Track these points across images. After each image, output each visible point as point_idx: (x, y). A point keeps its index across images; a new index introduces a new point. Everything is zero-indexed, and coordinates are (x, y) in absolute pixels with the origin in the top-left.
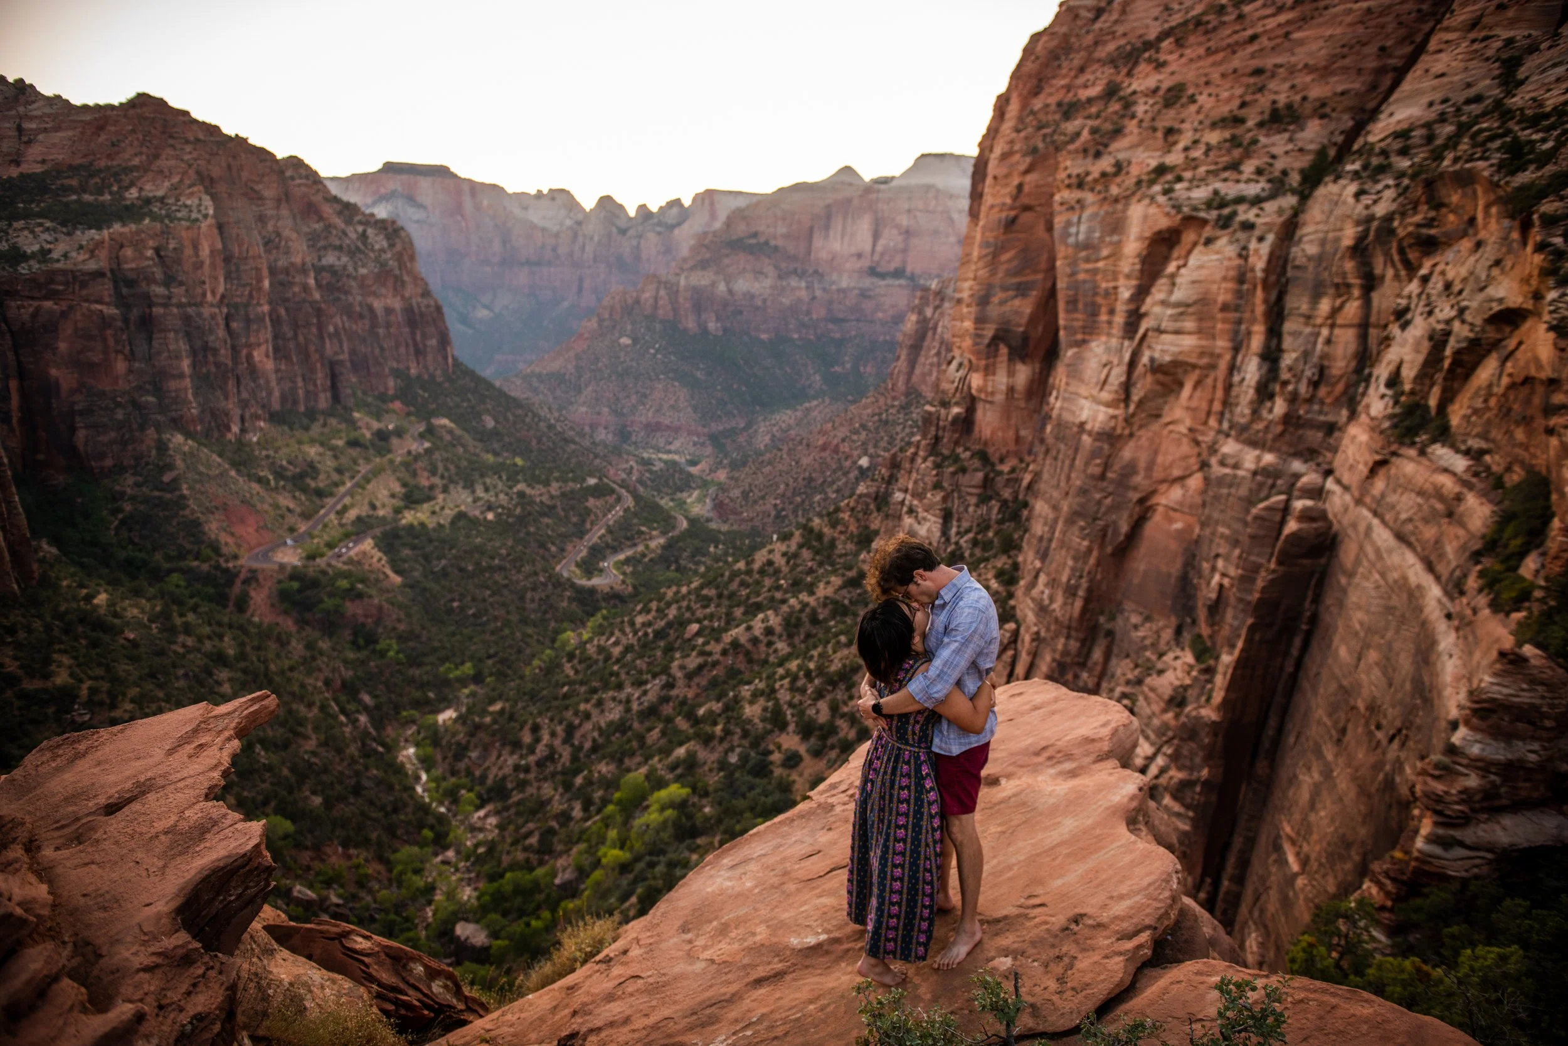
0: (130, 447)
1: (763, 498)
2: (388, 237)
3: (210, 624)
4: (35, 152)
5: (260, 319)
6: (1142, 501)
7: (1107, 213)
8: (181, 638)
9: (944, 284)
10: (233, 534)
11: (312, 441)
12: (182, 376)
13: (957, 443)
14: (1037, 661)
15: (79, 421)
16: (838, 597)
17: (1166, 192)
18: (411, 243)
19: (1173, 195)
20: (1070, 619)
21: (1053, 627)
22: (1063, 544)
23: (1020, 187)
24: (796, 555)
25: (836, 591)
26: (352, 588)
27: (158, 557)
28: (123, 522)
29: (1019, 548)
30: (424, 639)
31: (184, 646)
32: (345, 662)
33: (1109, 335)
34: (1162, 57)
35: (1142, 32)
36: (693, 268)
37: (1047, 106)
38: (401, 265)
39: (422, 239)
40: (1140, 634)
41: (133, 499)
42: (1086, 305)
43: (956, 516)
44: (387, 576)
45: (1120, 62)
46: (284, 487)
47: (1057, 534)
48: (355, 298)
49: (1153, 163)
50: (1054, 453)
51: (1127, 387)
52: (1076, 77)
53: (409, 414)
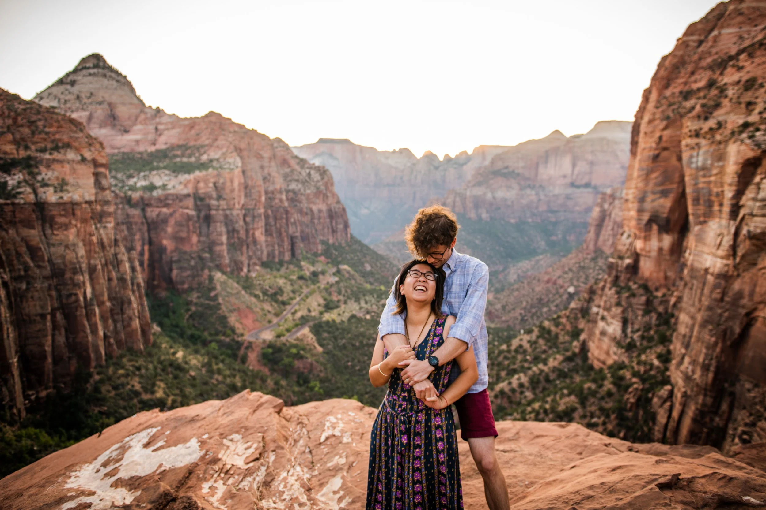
0: (196, 279)
1: (514, 309)
2: (321, 175)
3: (230, 369)
4: (162, 139)
5: (260, 216)
6: (748, 314)
7: (715, 150)
8: (216, 376)
9: (615, 191)
10: (241, 323)
11: (281, 277)
12: (222, 244)
13: (629, 280)
14: (686, 409)
15: (174, 266)
16: (561, 367)
17: (750, 137)
18: (332, 178)
19: (755, 139)
20: (706, 384)
21: (695, 389)
22: (698, 340)
23: (660, 138)
24: (535, 342)
25: (560, 363)
26: (298, 353)
27: (206, 334)
28: (191, 316)
29: (670, 341)
30: (333, 381)
31: (217, 380)
32: (294, 392)
33: (720, 218)
34: (741, 64)
35: (726, 51)
36: (474, 186)
37: (673, 94)
38: (327, 188)
39: (336, 174)
40: (752, 395)
41: (196, 304)
42: (705, 201)
43: (630, 322)
44: (315, 347)
45: (715, 68)
46: (267, 300)
47: (695, 333)
48: (304, 205)
49: (741, 122)
50: (690, 285)
51: (734, 248)
52: (690, 77)
53: (328, 263)
